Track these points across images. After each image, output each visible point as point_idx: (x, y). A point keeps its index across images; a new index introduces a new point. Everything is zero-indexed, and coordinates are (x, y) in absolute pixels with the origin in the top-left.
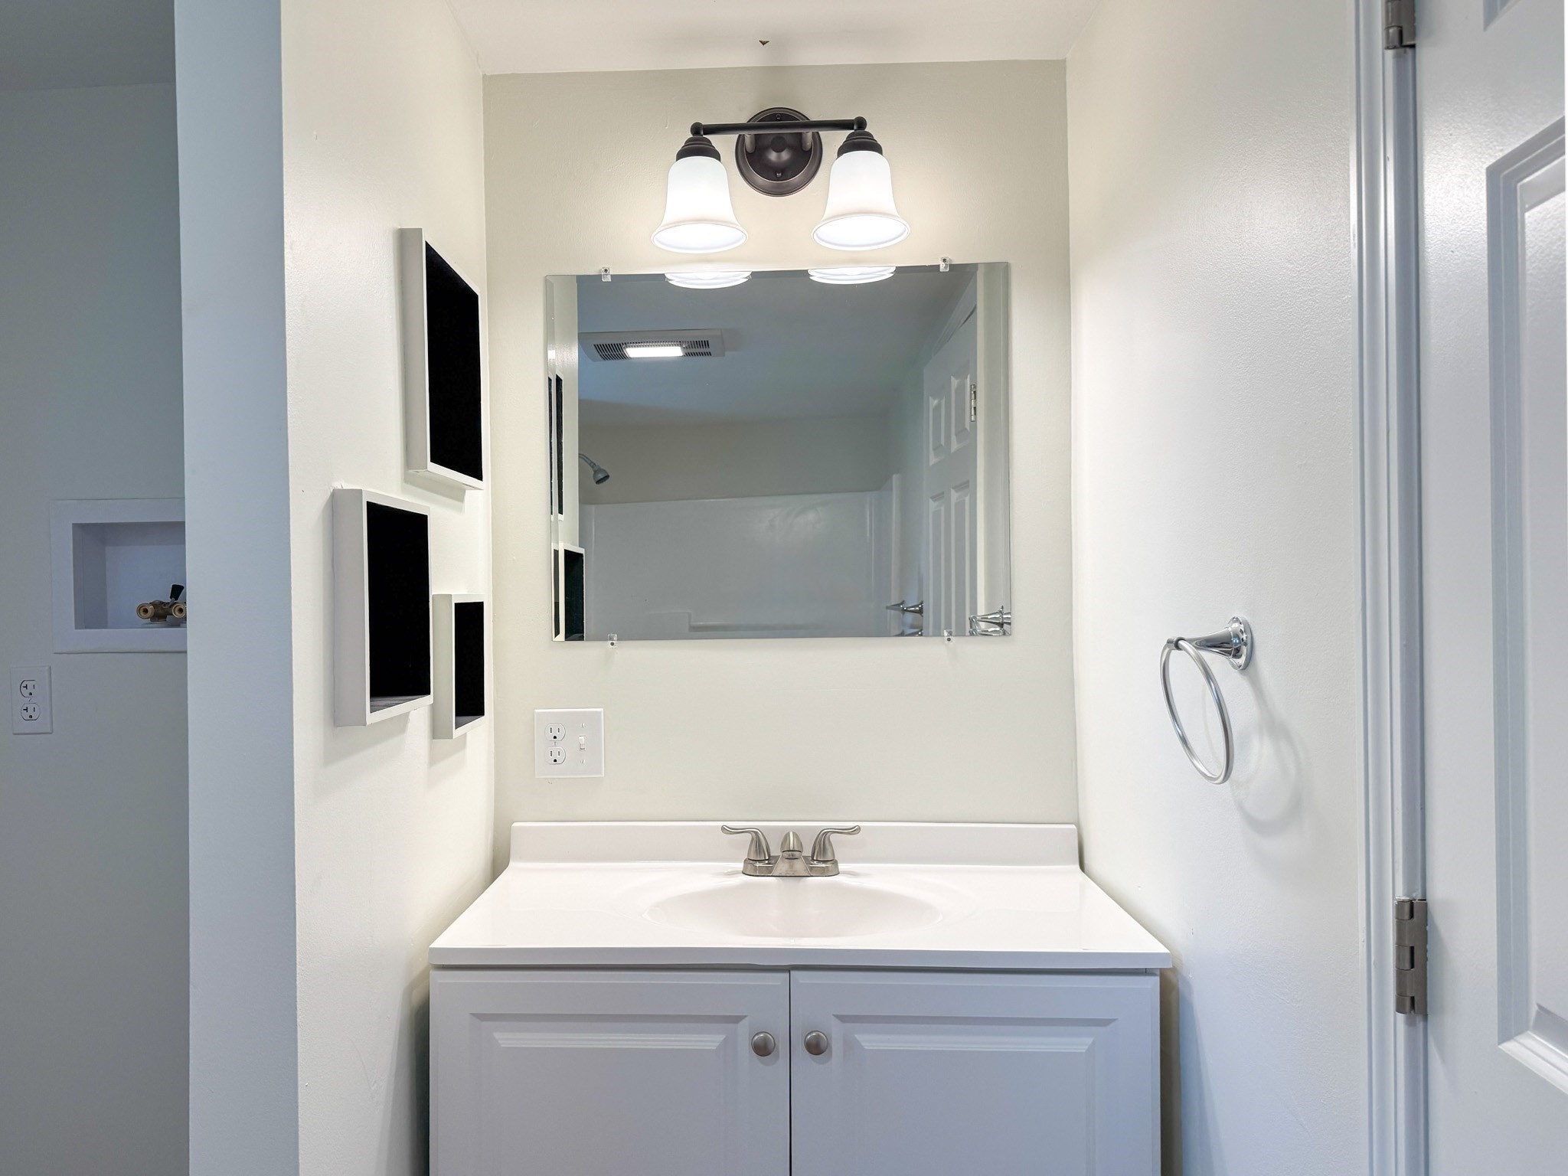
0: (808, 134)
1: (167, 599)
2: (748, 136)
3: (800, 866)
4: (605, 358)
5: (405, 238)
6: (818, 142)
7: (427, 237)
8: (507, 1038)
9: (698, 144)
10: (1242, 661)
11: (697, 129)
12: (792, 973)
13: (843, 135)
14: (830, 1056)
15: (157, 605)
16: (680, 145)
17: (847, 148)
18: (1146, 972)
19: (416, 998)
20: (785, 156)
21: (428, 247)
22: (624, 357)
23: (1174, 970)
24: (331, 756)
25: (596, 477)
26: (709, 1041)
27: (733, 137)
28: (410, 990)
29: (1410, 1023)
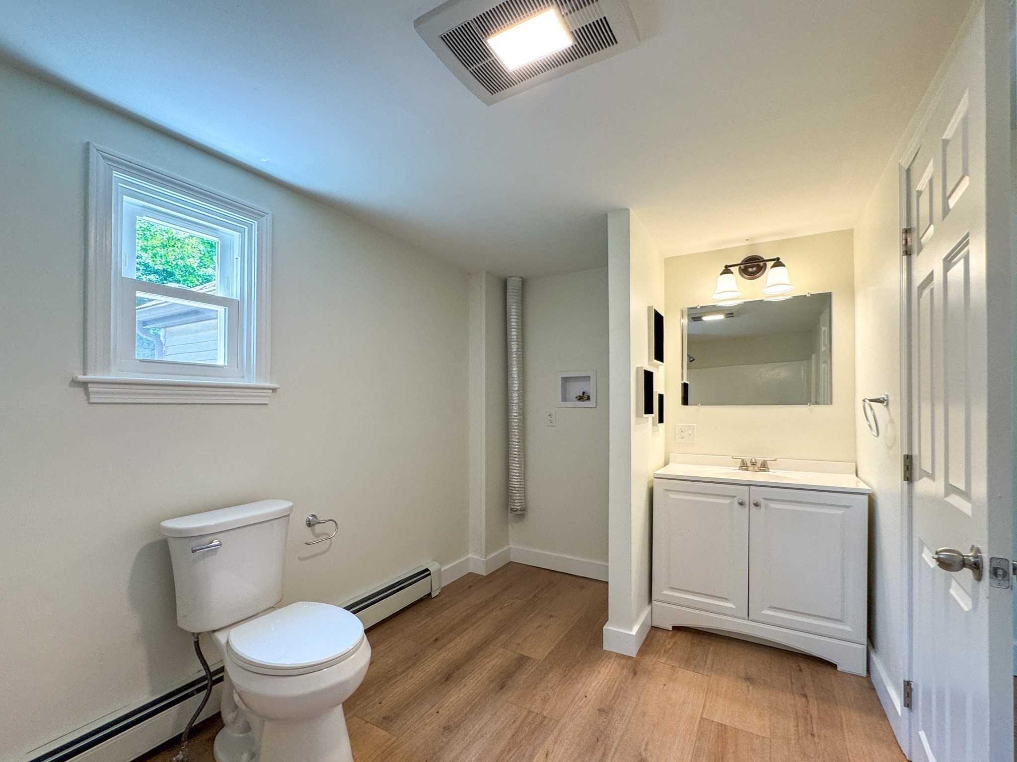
0: (761, 264)
1: (581, 395)
2: (742, 266)
3: (756, 469)
4: (695, 321)
5: (649, 308)
6: (765, 265)
7: (654, 308)
8: (673, 496)
9: (727, 270)
10: (885, 404)
11: (726, 267)
12: (750, 487)
13: (772, 263)
14: (761, 508)
15: (580, 396)
16: (721, 271)
17: (774, 266)
18: (863, 494)
19: (650, 485)
20: (754, 269)
21: (655, 310)
22: (702, 320)
23: (872, 494)
24: (637, 423)
25: (691, 360)
26: (727, 501)
27: (738, 267)
28: (649, 482)
29: (908, 484)
